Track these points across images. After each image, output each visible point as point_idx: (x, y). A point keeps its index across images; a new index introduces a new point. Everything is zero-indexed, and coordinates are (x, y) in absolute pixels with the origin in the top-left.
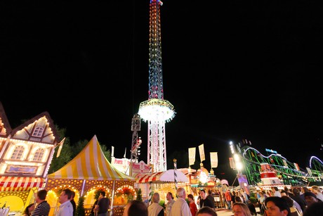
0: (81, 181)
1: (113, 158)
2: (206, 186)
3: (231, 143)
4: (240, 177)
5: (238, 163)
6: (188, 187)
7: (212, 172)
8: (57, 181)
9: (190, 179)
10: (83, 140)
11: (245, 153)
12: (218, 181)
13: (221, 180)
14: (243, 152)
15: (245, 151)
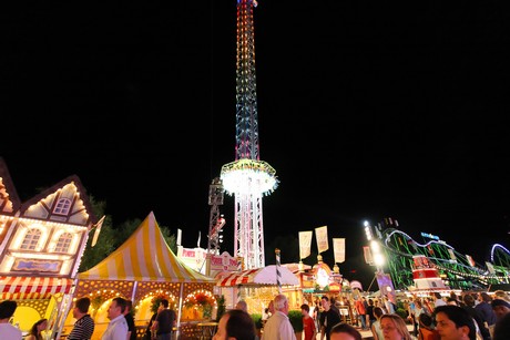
0: (130, 284)
1: (180, 248)
2: (326, 290)
3: (366, 223)
4: (380, 277)
5: (377, 255)
6: (299, 293)
7: (336, 269)
8: (92, 283)
9: (302, 280)
10: (132, 219)
11: (388, 239)
12: (346, 283)
13: (350, 281)
14: (385, 237)
15: (389, 236)
